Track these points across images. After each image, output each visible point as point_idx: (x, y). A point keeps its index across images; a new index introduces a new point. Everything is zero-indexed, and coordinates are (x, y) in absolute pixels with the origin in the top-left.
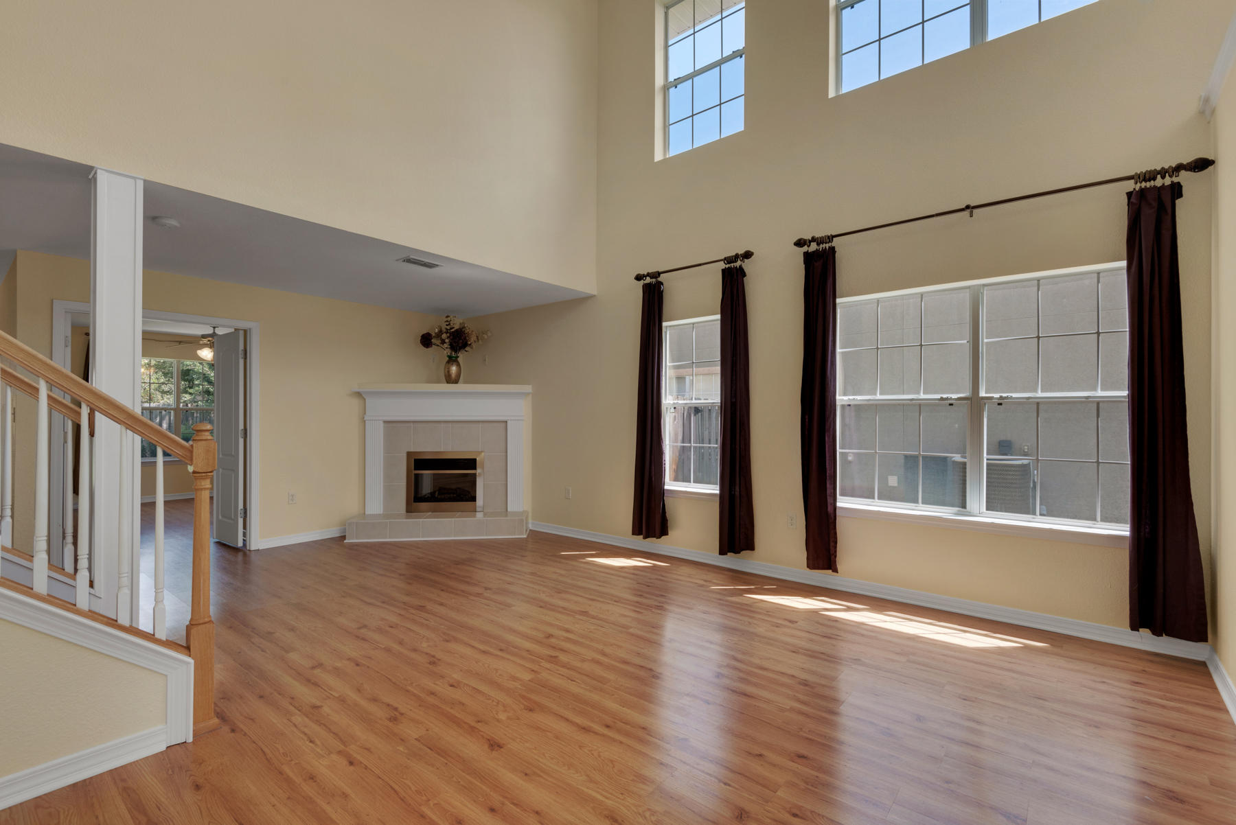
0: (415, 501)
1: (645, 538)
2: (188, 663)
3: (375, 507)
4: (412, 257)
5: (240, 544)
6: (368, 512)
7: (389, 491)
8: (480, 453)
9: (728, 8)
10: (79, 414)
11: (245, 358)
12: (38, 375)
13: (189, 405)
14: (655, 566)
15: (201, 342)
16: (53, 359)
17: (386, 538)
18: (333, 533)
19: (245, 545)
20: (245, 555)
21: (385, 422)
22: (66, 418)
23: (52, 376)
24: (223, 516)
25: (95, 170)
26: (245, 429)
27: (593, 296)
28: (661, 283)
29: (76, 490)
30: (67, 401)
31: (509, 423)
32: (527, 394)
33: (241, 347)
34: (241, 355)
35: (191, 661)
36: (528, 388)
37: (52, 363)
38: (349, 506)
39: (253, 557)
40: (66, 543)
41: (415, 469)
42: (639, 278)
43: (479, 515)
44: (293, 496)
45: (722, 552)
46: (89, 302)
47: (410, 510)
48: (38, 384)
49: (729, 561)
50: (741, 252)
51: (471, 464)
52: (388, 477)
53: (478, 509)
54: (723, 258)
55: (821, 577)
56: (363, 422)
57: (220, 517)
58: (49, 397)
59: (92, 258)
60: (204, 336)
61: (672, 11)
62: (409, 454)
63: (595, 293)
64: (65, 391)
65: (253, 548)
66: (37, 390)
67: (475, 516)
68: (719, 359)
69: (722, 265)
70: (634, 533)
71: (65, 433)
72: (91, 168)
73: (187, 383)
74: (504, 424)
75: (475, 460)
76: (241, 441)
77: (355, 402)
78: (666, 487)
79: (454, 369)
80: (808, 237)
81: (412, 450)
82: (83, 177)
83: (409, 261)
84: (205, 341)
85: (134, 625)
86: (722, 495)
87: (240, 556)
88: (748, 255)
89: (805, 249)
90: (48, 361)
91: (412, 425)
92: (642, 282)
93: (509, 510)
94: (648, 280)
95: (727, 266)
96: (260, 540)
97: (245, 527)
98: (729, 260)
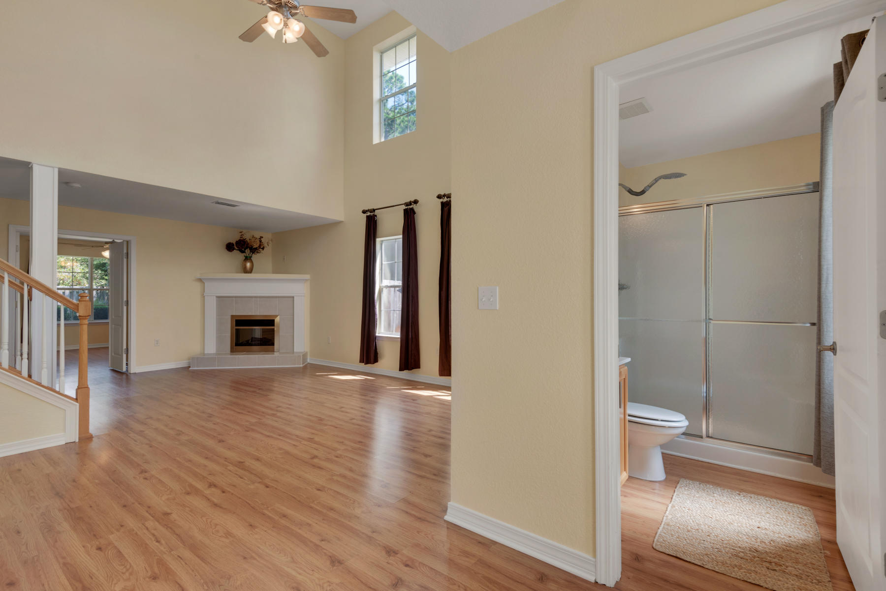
0: (236, 346)
1: (366, 364)
2: (76, 405)
3: (211, 348)
4: (219, 201)
5: (124, 370)
6: (206, 352)
7: (219, 339)
8: (277, 316)
9: (399, 63)
10: (23, 289)
11: (127, 258)
12: (4, 270)
13: (105, 287)
14: (366, 379)
15: (105, 247)
16: (9, 261)
17: (215, 367)
18: (182, 364)
19: (127, 370)
20: (127, 375)
21: (217, 297)
22: (17, 291)
23: (10, 271)
24: (114, 354)
25: (31, 165)
26: (127, 301)
27: (343, 222)
28: (376, 216)
29: (22, 342)
30: (18, 282)
31: (295, 297)
32: (306, 280)
33: (125, 251)
34: (125, 256)
35: (78, 404)
36: (308, 277)
37: (8, 264)
38: (195, 349)
39: (132, 377)
40: (17, 355)
41: (236, 326)
42: (364, 212)
43: (276, 354)
44: (157, 341)
45: (401, 369)
46: (29, 226)
47: (233, 351)
48: (4, 274)
49: (405, 374)
50: (413, 200)
51: (271, 322)
52: (219, 331)
53: (275, 351)
54: (404, 203)
55: (443, 380)
56: (204, 297)
57: (113, 354)
58: (9, 281)
59: (31, 200)
60: (107, 243)
61: (385, 55)
62: (232, 316)
63: (342, 219)
64: (16, 277)
65: (132, 372)
66: (3, 278)
67: (274, 354)
68: (402, 261)
69: (404, 207)
70: (360, 362)
71: (16, 302)
72: (30, 163)
73: (103, 272)
74: (292, 299)
75: (273, 321)
76: (125, 308)
77: (198, 285)
78: (377, 335)
79: (248, 265)
80: (442, 194)
81: (234, 314)
82: (26, 168)
83: (218, 203)
84: (107, 246)
85: (53, 388)
86: (401, 338)
87: (124, 376)
88: (416, 202)
89: (442, 200)
90: (6, 262)
91: (234, 299)
92: (365, 215)
93: (295, 351)
94: (369, 214)
95: (407, 207)
96: (136, 367)
97: (127, 360)
98: (407, 204)
